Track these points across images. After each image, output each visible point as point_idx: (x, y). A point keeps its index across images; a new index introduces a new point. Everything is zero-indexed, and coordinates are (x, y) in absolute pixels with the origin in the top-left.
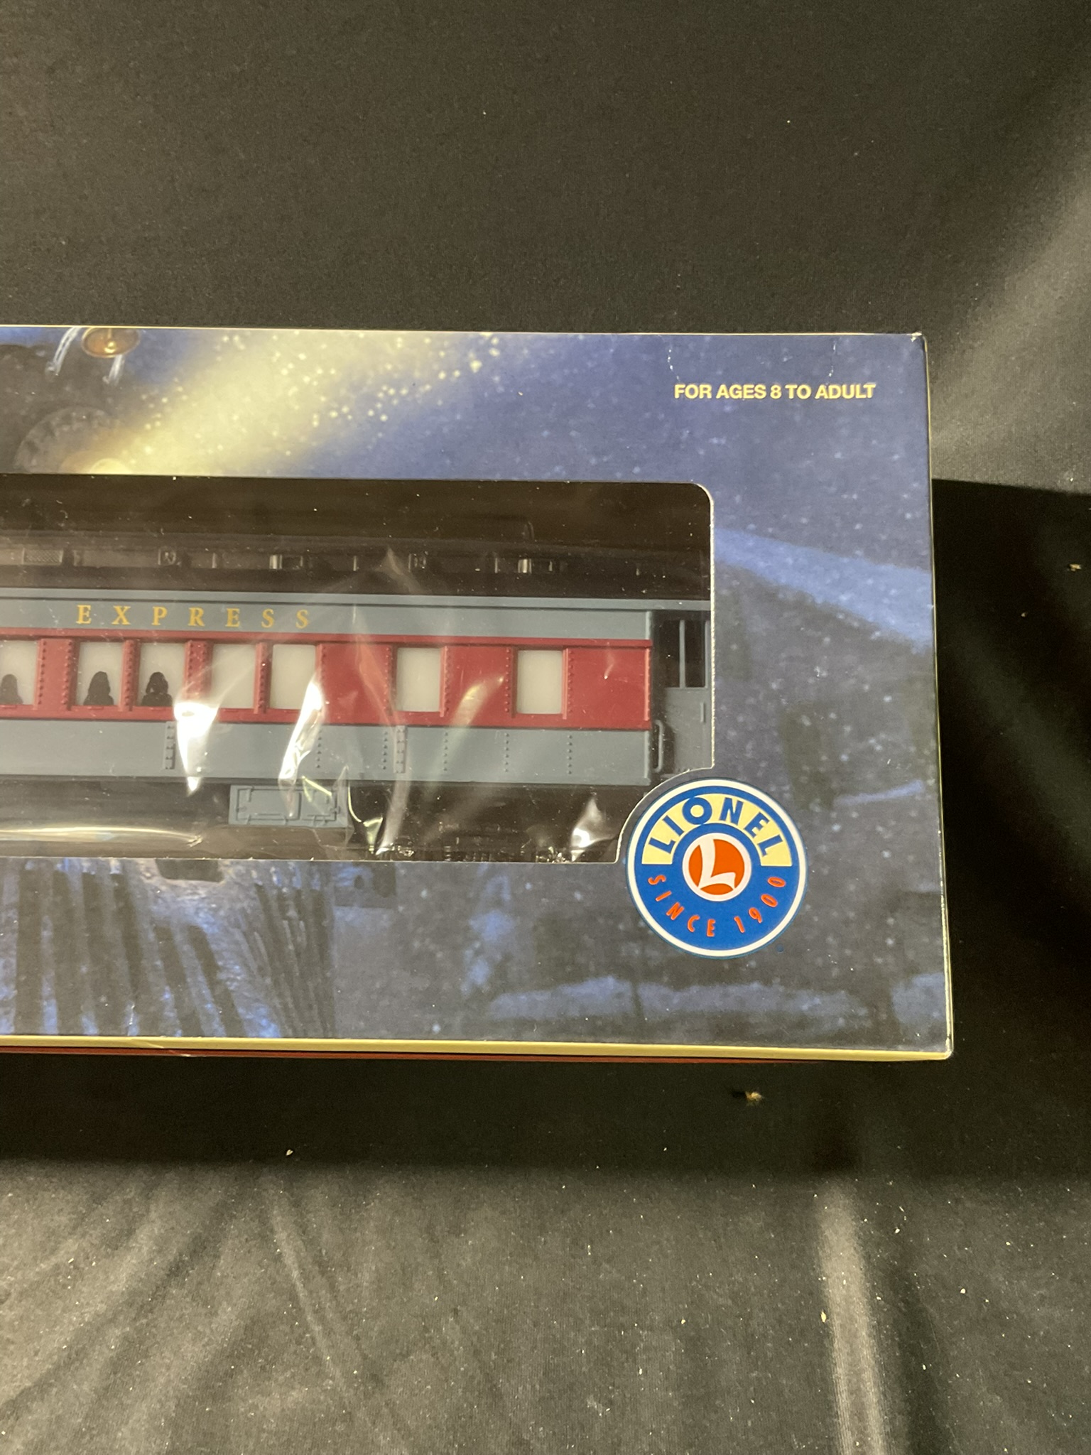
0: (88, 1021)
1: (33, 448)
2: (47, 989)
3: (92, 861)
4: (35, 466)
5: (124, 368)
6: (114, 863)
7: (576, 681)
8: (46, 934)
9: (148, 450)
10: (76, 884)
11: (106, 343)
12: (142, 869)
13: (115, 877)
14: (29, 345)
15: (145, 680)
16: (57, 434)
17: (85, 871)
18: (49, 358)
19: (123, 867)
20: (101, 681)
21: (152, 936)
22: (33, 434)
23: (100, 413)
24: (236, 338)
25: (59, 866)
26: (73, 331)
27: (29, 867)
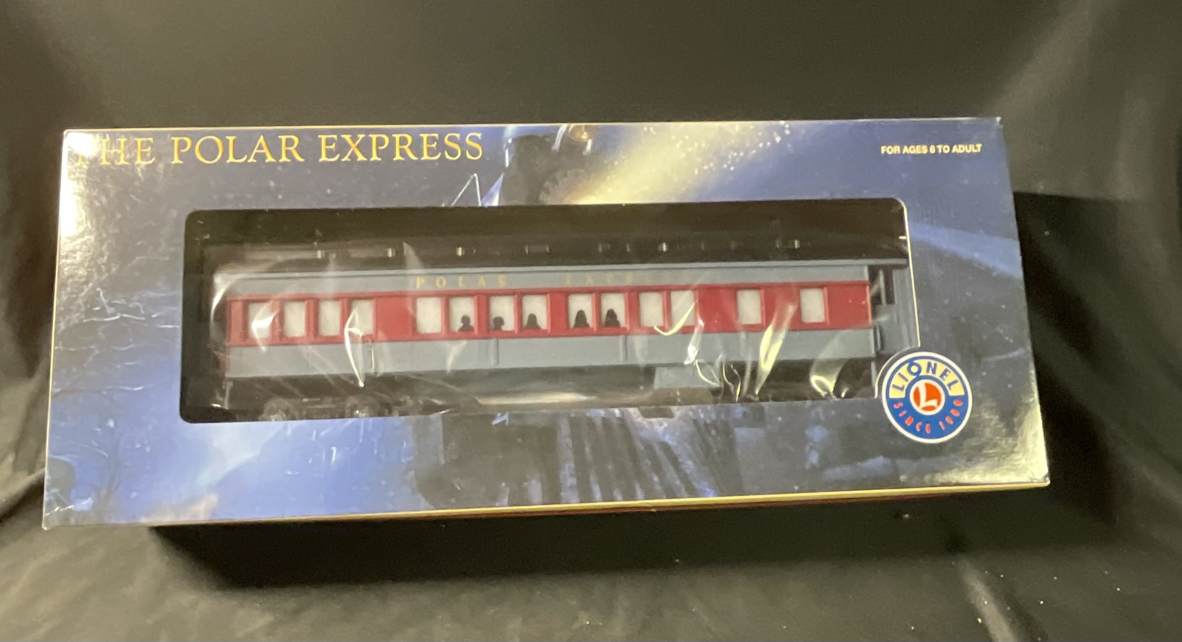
0: (617, 493)
1: (548, 192)
2: (593, 478)
3: (605, 411)
4: (550, 200)
5: (593, 146)
6: (617, 411)
7: (832, 304)
8: (587, 449)
9: (610, 190)
10: (599, 422)
11: (582, 134)
12: (632, 414)
13: (618, 419)
14: (541, 135)
15: (604, 313)
16: (560, 183)
17: (603, 416)
18: (554, 141)
19: (622, 413)
20: (581, 315)
21: (642, 448)
22: (547, 184)
23: (582, 171)
24: (652, 129)
25: (588, 414)
26: (563, 127)
27: (573, 415)
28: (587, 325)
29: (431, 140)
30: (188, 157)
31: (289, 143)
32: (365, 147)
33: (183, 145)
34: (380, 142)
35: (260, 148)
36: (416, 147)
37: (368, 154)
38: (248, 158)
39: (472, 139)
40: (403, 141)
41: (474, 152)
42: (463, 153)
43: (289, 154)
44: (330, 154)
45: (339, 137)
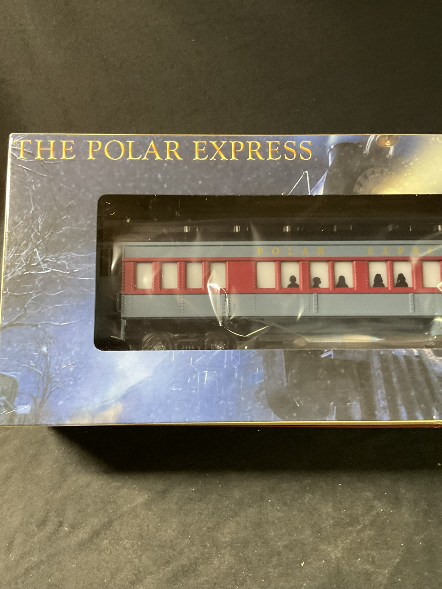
0: (418, 414)
1: (361, 185)
2: (399, 402)
3: (406, 350)
4: (361, 191)
5: (394, 151)
6: (415, 351)
8: (395, 380)
9: (406, 184)
10: (402, 360)
11: (386, 141)
12: (427, 353)
13: (417, 356)
14: (355, 143)
15: (396, 277)
16: (369, 179)
17: (404, 354)
18: (364, 147)
19: (419, 352)
20: (378, 278)
21: (436, 380)
22: (360, 178)
23: (386, 170)
24: (438, 139)
25: (393, 352)
26: (372, 137)
27: (382, 353)
28: (383, 286)
29: (274, 145)
30: (100, 155)
31: (172, 146)
32: (226, 150)
33: (95, 145)
34: (238, 147)
35: (151, 149)
36: (264, 151)
37: (229, 156)
38: (143, 157)
39: (305, 145)
40: (254, 146)
41: (306, 155)
42: (298, 156)
43: (172, 154)
44: (201, 155)
45: (208, 143)
